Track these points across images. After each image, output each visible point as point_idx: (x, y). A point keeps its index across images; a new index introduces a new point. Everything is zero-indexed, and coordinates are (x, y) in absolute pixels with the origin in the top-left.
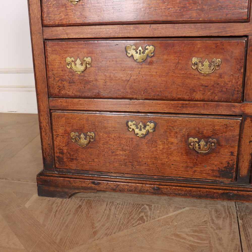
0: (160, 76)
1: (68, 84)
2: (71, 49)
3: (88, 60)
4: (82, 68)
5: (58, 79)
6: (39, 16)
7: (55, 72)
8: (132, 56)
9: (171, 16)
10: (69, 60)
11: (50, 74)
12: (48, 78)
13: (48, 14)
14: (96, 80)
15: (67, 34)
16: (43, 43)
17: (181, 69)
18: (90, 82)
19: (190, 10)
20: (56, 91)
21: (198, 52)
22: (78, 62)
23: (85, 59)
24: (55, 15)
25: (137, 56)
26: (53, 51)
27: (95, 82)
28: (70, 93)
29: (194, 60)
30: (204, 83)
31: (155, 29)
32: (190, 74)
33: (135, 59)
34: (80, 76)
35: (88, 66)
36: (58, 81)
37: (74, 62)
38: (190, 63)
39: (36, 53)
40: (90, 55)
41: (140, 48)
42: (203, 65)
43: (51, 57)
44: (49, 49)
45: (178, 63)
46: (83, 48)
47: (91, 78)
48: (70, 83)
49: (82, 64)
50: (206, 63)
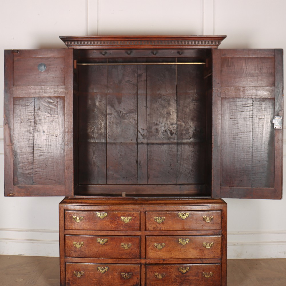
0: (110, 250)
1: (74, 252)
2: (76, 239)
3: (82, 243)
4: (80, 246)
5: (69, 250)
6: (63, 226)
7: (68, 247)
8: (99, 242)
9: (113, 229)
10: (74, 242)
11: (66, 248)
12: (65, 250)
13: (67, 225)
14: (85, 251)
15: (74, 233)
16: (64, 236)
17: (117, 247)
18: (83, 251)
19: (120, 227)
20: (69, 255)
21: (123, 241)
22: (78, 243)
23: (81, 242)
24: (70, 226)
25: (101, 242)
26: (68, 239)
27: (85, 252)
28: (74, 256)
29: (122, 244)
30: (126, 252)
31: (108, 233)
32: (121, 249)
33: (100, 243)
34: (78, 249)
35: (82, 245)
36: (70, 251)
37: (77, 243)
38: (121, 245)
39: (61, 239)
40: (83, 241)
41: (102, 239)
42: (125, 246)
43: (67, 241)
44: (66, 238)
45: (116, 245)
46: (80, 238)
47: (83, 250)
48: (74, 251)
49: (80, 245)
50: (126, 245)
